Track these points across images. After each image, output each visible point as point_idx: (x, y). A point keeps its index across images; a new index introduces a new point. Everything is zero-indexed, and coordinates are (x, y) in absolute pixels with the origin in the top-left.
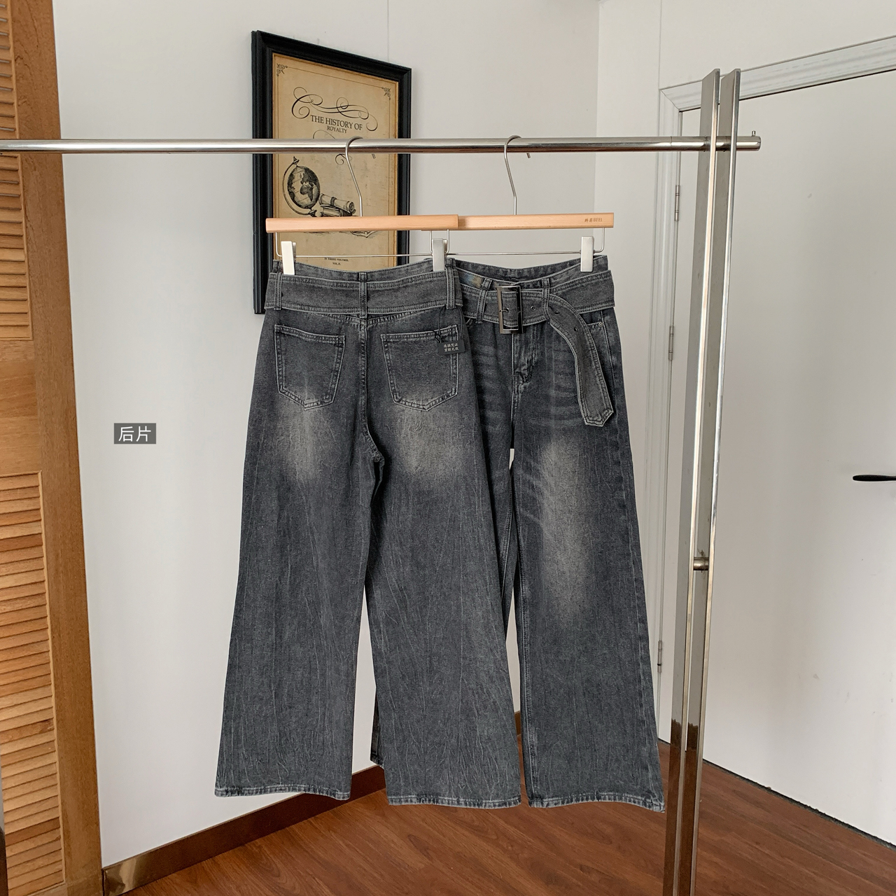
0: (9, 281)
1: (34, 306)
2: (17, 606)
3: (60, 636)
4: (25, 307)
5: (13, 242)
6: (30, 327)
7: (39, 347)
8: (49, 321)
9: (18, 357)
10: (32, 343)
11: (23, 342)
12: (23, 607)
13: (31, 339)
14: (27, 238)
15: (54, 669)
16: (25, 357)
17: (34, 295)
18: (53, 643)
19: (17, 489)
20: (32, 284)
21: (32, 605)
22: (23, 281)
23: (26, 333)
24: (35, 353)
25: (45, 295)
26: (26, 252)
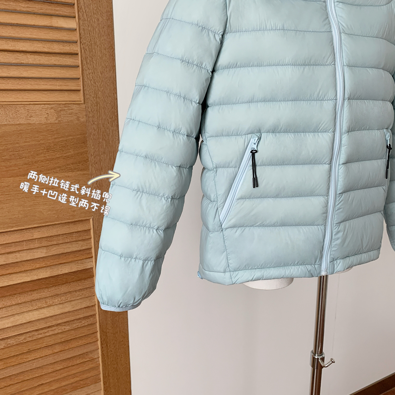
0: (62, 48)
1: (85, 72)
2: (74, 325)
3: (107, 345)
4: (77, 73)
5: (66, 11)
6: (82, 91)
7: (90, 110)
8: (98, 86)
9: (72, 119)
10: (83, 106)
11: (76, 105)
12: (79, 326)
13: (82, 102)
14: (78, 7)
15: (103, 371)
16: (78, 118)
17: (85, 62)
18: (102, 351)
19: (73, 233)
20: (83, 51)
21: (86, 324)
22: (76, 48)
23: (79, 97)
24: (86, 115)
25: (94, 62)
26: (77, 20)
